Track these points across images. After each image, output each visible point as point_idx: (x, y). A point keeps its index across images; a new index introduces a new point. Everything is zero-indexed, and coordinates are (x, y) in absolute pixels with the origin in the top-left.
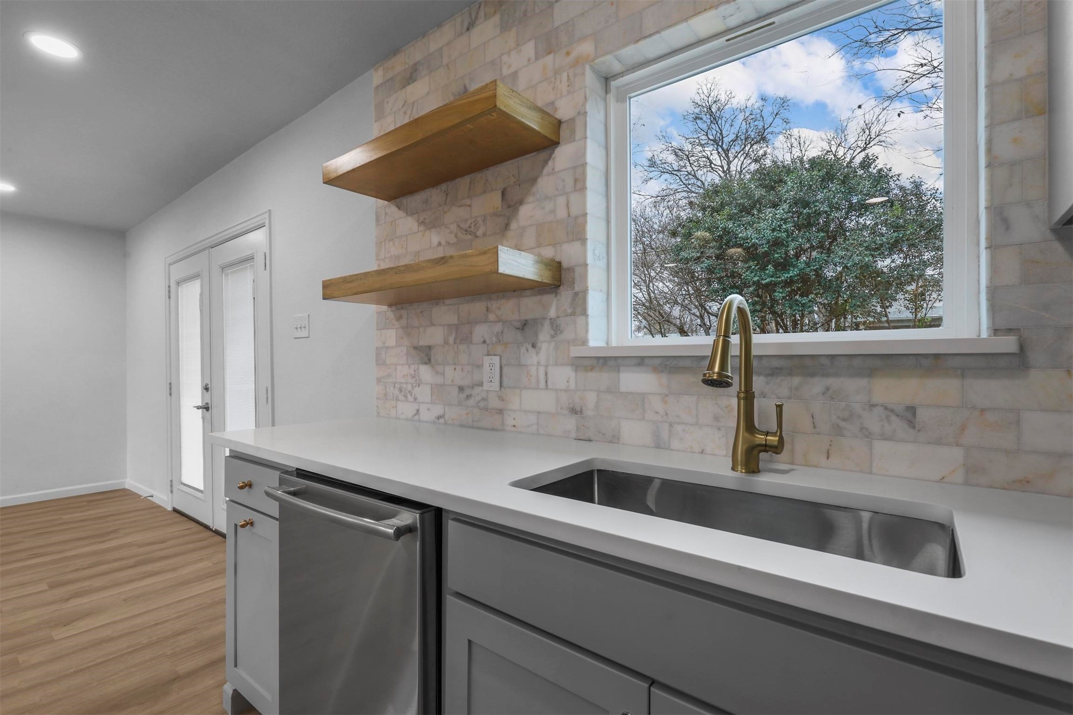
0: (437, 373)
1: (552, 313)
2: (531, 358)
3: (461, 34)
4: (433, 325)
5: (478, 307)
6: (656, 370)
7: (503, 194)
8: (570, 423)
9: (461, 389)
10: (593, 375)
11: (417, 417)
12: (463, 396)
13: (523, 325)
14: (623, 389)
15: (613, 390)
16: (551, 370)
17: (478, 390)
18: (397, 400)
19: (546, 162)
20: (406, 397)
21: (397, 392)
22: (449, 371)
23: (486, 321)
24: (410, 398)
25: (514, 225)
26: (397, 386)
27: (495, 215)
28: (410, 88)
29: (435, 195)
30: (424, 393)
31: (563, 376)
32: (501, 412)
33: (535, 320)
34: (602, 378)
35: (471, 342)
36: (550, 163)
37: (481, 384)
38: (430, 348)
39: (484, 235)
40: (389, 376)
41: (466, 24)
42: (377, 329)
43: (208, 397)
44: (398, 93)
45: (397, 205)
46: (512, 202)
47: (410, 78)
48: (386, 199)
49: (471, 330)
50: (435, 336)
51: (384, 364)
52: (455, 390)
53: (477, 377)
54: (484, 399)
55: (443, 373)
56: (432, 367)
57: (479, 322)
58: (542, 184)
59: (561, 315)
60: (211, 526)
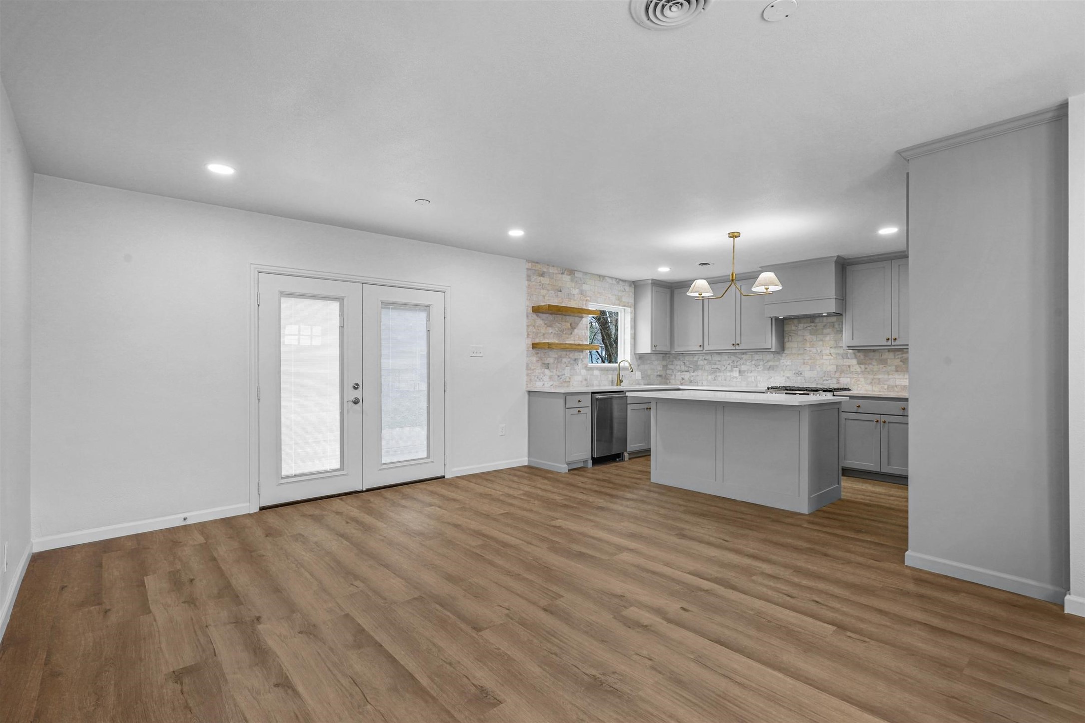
0: (551, 372)
1: (582, 357)
2: (577, 368)
3: (560, 273)
4: (549, 357)
5: (564, 353)
6: (599, 370)
7: (571, 324)
8: (585, 383)
9: (559, 376)
10: (588, 372)
11: (543, 387)
12: (559, 378)
13: (575, 360)
14: (595, 374)
15: (592, 375)
16: (581, 371)
17: (564, 376)
18: (536, 381)
19: (581, 320)
20: (539, 380)
21: (536, 379)
22: (555, 371)
23: (566, 357)
24: (541, 380)
25: (573, 333)
26: (536, 377)
27: (569, 328)
28: (542, 278)
29: (551, 317)
30: (546, 379)
31: (584, 372)
32: (569, 382)
33: (578, 358)
34: (591, 372)
35: (562, 363)
36: (581, 322)
37: (565, 375)
38: (549, 364)
39: (566, 334)
40: (532, 373)
41: (562, 272)
42: (527, 357)
43: (357, 394)
44: (537, 277)
45: (536, 315)
46: (573, 327)
47: (542, 275)
48: (533, 311)
49: (562, 360)
50: (550, 360)
51: (530, 369)
52: (557, 377)
53: (564, 373)
54: (565, 379)
55: (553, 372)
56: (550, 370)
57: (564, 357)
58: (581, 325)
59: (583, 358)
60: (359, 489)
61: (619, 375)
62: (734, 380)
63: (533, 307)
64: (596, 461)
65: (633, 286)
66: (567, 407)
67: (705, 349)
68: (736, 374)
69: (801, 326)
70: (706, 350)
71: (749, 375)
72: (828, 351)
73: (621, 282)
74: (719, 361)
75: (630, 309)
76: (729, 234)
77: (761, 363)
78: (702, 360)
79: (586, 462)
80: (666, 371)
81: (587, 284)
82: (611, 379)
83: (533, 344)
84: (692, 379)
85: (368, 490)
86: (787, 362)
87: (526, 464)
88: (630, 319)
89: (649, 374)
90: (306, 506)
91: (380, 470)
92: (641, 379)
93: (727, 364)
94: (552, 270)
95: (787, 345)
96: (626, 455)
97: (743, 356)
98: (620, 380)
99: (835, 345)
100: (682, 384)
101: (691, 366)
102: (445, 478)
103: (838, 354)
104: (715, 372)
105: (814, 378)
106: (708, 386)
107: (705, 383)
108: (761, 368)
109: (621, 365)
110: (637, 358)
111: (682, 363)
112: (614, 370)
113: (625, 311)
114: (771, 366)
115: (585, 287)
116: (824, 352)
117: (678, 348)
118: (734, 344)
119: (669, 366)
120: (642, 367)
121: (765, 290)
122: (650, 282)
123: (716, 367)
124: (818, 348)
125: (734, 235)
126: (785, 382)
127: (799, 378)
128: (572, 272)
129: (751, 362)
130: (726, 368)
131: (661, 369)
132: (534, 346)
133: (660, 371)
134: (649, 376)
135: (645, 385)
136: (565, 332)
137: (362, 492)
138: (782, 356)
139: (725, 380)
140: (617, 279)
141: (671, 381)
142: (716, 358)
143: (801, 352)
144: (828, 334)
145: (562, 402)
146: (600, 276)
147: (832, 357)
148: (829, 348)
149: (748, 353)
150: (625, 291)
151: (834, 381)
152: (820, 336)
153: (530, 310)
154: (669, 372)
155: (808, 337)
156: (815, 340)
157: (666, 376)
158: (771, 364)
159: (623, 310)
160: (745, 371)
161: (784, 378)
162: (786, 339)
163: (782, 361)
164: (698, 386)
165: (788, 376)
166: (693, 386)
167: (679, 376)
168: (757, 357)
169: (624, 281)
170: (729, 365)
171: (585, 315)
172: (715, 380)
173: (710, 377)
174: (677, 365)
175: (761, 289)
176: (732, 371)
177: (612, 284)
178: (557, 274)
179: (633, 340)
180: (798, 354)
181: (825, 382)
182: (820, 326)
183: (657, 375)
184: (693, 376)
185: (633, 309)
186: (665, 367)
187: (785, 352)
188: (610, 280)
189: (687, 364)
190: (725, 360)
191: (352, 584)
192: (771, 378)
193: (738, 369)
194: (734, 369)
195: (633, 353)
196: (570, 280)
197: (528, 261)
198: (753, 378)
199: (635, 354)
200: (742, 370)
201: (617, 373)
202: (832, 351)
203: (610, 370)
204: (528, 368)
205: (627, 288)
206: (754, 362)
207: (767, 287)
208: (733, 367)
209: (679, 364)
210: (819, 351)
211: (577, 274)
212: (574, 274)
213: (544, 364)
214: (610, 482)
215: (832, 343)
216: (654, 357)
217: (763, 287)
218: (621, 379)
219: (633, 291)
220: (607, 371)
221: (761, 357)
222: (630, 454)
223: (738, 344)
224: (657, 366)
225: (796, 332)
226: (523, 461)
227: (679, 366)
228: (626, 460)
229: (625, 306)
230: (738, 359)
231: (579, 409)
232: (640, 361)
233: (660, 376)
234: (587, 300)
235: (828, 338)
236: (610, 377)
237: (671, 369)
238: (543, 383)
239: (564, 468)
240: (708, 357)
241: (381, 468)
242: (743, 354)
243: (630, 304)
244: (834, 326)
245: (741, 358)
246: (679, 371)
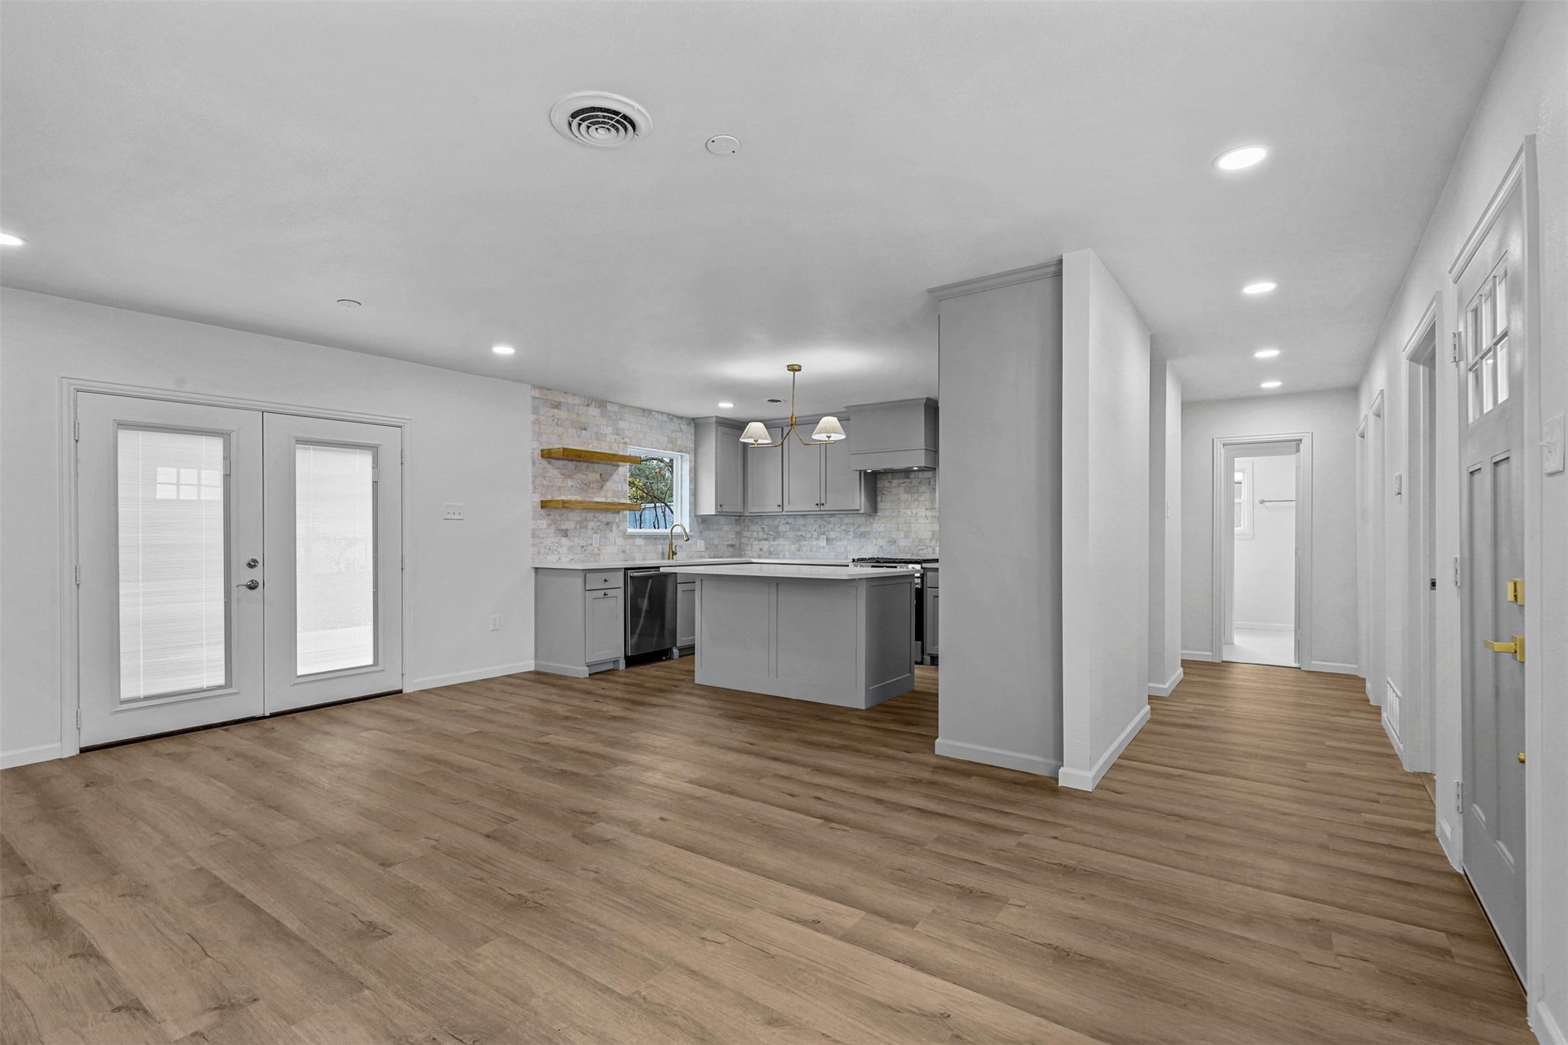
0: (571, 541)
1: (617, 520)
2: (610, 535)
3: (584, 405)
4: (568, 520)
5: (590, 515)
6: (644, 539)
7: (601, 475)
8: (622, 556)
9: (582, 547)
10: (628, 540)
11: (559, 562)
12: (583, 550)
13: (608, 524)
14: (636, 544)
15: (633, 545)
16: (617, 539)
17: (590, 547)
18: (547, 554)
19: (616, 470)
20: (553, 552)
21: (547, 550)
22: (576, 540)
23: (593, 521)
24: (555, 552)
25: (604, 488)
26: (547, 548)
27: (597, 481)
28: (556, 411)
29: (571, 465)
30: (563, 550)
31: (620, 541)
32: (599, 554)
33: (611, 522)
34: (632, 541)
35: (587, 528)
36: (617, 472)
37: (592, 545)
38: (567, 530)
39: (593, 488)
40: (542, 543)
41: (586, 403)
42: (533, 519)
43: (255, 574)
44: (548, 409)
45: (547, 461)
46: (604, 479)
47: (557, 406)
48: (542, 457)
49: (587, 524)
50: (569, 525)
51: (539, 537)
52: (580, 547)
53: (589, 542)
54: (592, 550)
55: (573, 541)
56: (569, 538)
57: (590, 521)
58: (615, 477)
59: (620, 521)
60: (259, 713)
61: (671, 545)
62: (822, 550)
63: (542, 451)
64: (631, 661)
65: (693, 425)
66: (587, 589)
67: (785, 510)
68: (823, 543)
69: (895, 482)
70: (786, 512)
71: (838, 543)
72: (924, 514)
73: (675, 419)
74: (804, 526)
75: (688, 455)
76: (788, 366)
77: (852, 529)
78: (783, 524)
79: (616, 662)
80: (740, 539)
81: (624, 420)
82: (660, 550)
83: (542, 502)
84: (772, 549)
85: (273, 715)
86: (879, 527)
87: (532, 669)
88: (688, 469)
89: (716, 543)
90: (165, 743)
91: (295, 684)
92: (704, 549)
93: (813, 529)
94: (570, 400)
95: (880, 506)
96: (675, 651)
97: (831, 519)
98: (673, 552)
99: (931, 507)
100: (759, 557)
101: (771, 533)
102: (404, 692)
103: (933, 517)
104: (799, 541)
105: (909, 547)
106: (790, 558)
107: (787, 554)
108: (851, 535)
109: (673, 531)
110: (698, 522)
111: (760, 529)
112: (663, 537)
113: (682, 458)
114: (862, 532)
115: (622, 424)
116: (920, 514)
117: (753, 509)
118: (817, 505)
119: (744, 533)
120: (706, 534)
121: (827, 439)
122: (714, 420)
123: (799, 533)
124: (913, 510)
125: (794, 369)
126: (879, 552)
127: (893, 547)
128: (602, 404)
129: (840, 527)
130: (812, 535)
131: (734, 537)
132: (544, 505)
133: (733, 538)
134: (716, 546)
135: (710, 558)
136: (591, 486)
137: (264, 717)
138: (874, 519)
139: (811, 551)
140: (669, 415)
141: (747, 552)
142: (801, 521)
143: (895, 514)
144: (924, 493)
145: (579, 581)
146: (644, 410)
147: (928, 521)
148: (924, 510)
149: (837, 516)
150: (681, 431)
151: (930, 550)
152: (916, 496)
153: (538, 452)
154: (744, 540)
155: (904, 496)
156: (910, 500)
157: (740, 546)
158: (862, 529)
159: (680, 457)
160: (833, 539)
161: (877, 547)
162: (879, 499)
163: (874, 526)
164: (779, 558)
165: (881, 544)
166: (773, 558)
167: (756, 546)
168: (847, 520)
169: (680, 418)
170: (815, 530)
171: (620, 463)
172: (799, 551)
173: (793, 547)
174: (754, 531)
175: (823, 437)
176: (818, 539)
177: (663, 421)
178: (578, 405)
179: (693, 497)
180: (893, 517)
181: (920, 552)
182: (915, 482)
183: (728, 545)
184: (773, 545)
185: (692, 456)
186: (739, 534)
187: (878, 514)
188: (660, 417)
189: (766, 530)
190: (811, 524)
191: (218, 834)
192: (862, 547)
193: (825, 537)
194: (822, 536)
195: (693, 515)
196: (599, 415)
197: (535, 387)
198: (843, 547)
199: (696, 516)
200: (831, 537)
201: (668, 542)
202: (929, 513)
203: (659, 539)
204: (534, 534)
205: (684, 427)
206: (843, 527)
207: (829, 435)
208: (819, 534)
209: (755, 528)
210: (914, 513)
211: (609, 407)
212: (606, 407)
213: (559, 530)
214: (640, 686)
215: (928, 504)
216: (722, 520)
217: (825, 435)
218: (674, 550)
219: (693, 432)
220: (655, 539)
221: (851, 521)
222: (680, 650)
223: (823, 504)
224: (727, 532)
225: (889, 490)
226: (530, 665)
227: (756, 533)
228: (675, 658)
229: (681, 451)
230: (824, 523)
231: (605, 591)
232: (702, 526)
233: (732, 546)
234: (625, 443)
235: (922, 498)
236: (660, 547)
237: (746, 537)
238: (559, 556)
239: (583, 672)
240: (791, 520)
241: (296, 682)
242: (831, 517)
243: (688, 449)
244: (929, 483)
245: (829, 523)
246: (756, 539)
